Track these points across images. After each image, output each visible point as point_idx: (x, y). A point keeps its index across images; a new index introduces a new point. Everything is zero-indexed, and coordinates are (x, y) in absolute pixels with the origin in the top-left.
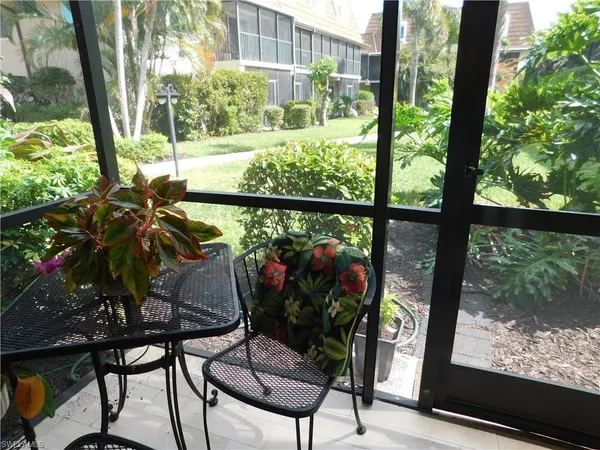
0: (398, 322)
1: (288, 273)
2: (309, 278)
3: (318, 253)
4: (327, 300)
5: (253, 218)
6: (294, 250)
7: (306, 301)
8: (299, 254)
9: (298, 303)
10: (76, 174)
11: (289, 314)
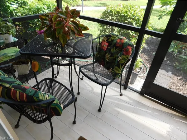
0: (141, 68)
1: (108, 46)
2: (114, 48)
3: (118, 41)
4: (118, 56)
5: (103, 29)
6: (111, 39)
7: (112, 55)
8: (112, 41)
9: (109, 55)
10: (50, 6)
11: (106, 58)
